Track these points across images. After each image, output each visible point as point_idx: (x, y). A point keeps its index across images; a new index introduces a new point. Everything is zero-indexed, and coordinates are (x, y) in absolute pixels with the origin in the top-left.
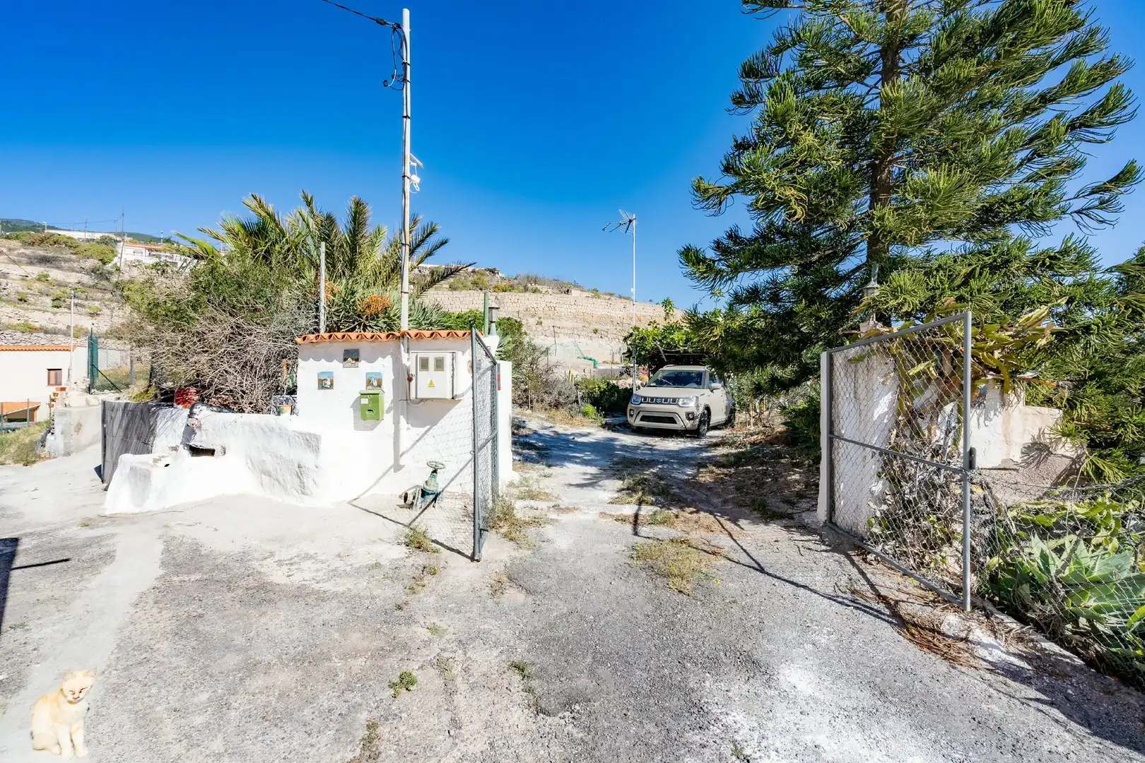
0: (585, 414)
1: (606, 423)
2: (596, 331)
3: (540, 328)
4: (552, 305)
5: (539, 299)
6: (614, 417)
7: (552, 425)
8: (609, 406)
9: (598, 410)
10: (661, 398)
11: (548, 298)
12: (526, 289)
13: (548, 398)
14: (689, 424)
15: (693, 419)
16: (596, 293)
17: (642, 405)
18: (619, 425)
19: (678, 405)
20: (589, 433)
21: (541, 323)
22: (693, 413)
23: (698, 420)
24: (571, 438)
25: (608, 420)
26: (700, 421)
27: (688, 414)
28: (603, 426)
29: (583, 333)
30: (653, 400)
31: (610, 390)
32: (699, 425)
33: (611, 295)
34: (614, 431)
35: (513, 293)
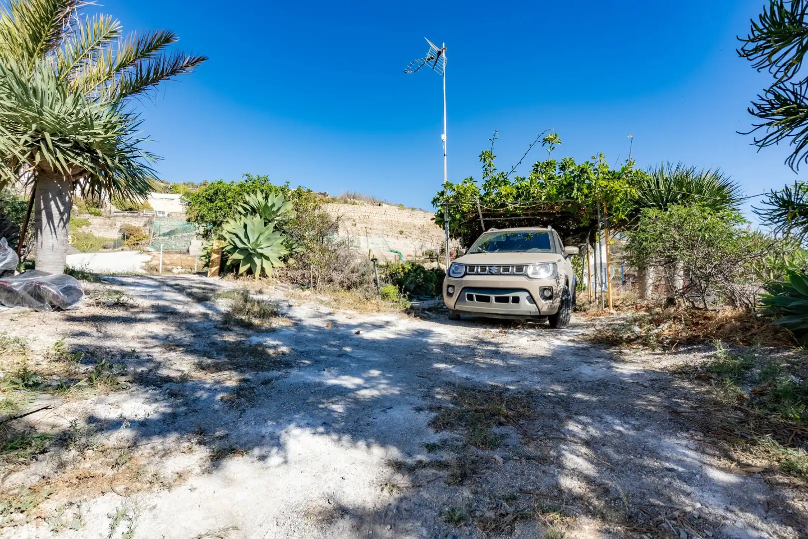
0: (385, 296)
1: (412, 307)
2: (401, 232)
3: (354, 228)
4: (366, 214)
5: (356, 209)
6: (420, 300)
7: (331, 310)
8: (415, 288)
9: (400, 291)
10: (499, 266)
11: (363, 208)
12: (346, 202)
13: (337, 277)
14: (545, 306)
15: (550, 298)
16: (401, 207)
17: (467, 278)
18: (430, 310)
19: (527, 275)
20: (387, 323)
21: (355, 225)
22: (550, 289)
23: (559, 299)
24: (354, 331)
25: (416, 303)
26: (562, 302)
27: (543, 289)
28: (408, 312)
29: (391, 234)
30: (485, 269)
31: (415, 271)
32: (560, 308)
33: (413, 209)
34: (423, 318)
35: (335, 205)
